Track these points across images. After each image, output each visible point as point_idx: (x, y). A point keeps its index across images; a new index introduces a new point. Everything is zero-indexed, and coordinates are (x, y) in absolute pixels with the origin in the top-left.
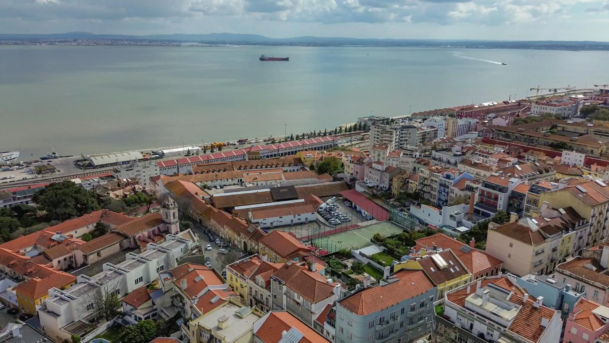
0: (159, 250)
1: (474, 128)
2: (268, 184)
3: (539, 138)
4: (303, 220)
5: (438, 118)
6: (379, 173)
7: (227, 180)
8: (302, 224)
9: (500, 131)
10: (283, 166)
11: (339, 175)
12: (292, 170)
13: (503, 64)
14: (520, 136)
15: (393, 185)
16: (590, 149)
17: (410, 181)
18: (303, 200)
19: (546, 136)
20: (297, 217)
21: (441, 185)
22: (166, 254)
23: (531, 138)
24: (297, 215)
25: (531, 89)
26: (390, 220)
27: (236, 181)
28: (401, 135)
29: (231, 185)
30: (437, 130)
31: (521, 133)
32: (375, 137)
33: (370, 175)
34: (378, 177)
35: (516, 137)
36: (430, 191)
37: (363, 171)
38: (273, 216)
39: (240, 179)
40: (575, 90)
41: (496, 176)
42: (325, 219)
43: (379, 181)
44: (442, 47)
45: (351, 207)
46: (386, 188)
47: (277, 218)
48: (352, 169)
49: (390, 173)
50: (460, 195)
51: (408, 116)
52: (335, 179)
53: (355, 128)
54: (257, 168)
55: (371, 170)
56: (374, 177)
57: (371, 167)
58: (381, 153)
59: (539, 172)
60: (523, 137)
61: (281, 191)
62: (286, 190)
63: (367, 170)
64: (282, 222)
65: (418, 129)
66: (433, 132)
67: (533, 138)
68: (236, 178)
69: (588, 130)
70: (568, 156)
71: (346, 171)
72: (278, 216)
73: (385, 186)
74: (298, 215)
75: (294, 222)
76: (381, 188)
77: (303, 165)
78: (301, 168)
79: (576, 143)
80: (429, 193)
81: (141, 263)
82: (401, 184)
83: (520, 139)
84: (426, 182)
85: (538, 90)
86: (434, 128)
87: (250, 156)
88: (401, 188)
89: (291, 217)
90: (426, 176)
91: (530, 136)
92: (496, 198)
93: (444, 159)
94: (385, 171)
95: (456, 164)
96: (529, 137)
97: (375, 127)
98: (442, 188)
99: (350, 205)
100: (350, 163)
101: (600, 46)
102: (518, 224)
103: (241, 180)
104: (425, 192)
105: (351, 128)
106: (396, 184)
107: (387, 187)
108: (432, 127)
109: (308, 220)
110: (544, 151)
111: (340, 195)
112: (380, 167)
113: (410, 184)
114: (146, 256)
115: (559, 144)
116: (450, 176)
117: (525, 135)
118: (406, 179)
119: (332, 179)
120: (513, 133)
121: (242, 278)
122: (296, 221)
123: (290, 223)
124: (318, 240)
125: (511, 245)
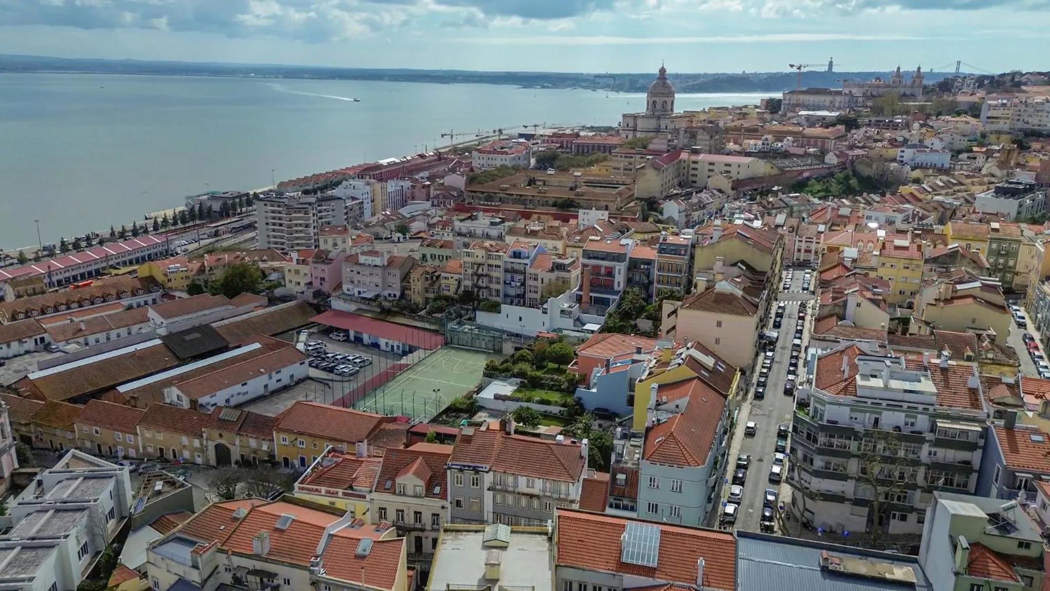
0: (58, 511)
1: (409, 195)
2: (133, 333)
3: (533, 196)
4: (286, 381)
5: (359, 183)
6: (379, 271)
7: (9, 346)
8: (286, 388)
9: (475, 192)
10: (119, 298)
11: (278, 292)
12: (142, 303)
13: (355, 100)
14: (507, 196)
15: (412, 287)
16: (604, 204)
17: (443, 275)
18: (257, 346)
19: (541, 193)
20: (276, 377)
21: (506, 271)
22: (86, 512)
23: (523, 198)
24: (274, 373)
25: (443, 136)
26: (447, 344)
27: (30, 344)
28: (319, 215)
29: (20, 355)
30: (362, 203)
31: (507, 192)
32: (267, 224)
33: (356, 278)
34: (377, 280)
35: (501, 198)
36: (489, 285)
37: (338, 273)
38: (228, 386)
39: (38, 337)
40: (488, 137)
41: (597, 241)
42: (324, 369)
43: (380, 285)
44: (241, 75)
45: (347, 340)
46: (395, 296)
47: (238, 388)
48: (306, 274)
49: (400, 268)
50: (550, 280)
51: (271, 188)
52: (272, 301)
53: (183, 218)
54: (58, 311)
55: (356, 268)
56: (367, 280)
57: (357, 264)
58: (339, 242)
59: (620, 231)
60: (510, 197)
61: (188, 338)
62: (197, 335)
63: (346, 270)
64: (247, 393)
65: (345, 200)
66: (357, 207)
67: (526, 198)
68: (30, 337)
69: (576, 181)
70: (586, 217)
71: (291, 281)
72: (238, 383)
73: (392, 293)
74: (277, 373)
75: (271, 388)
76: (385, 297)
77: (164, 288)
78: (163, 296)
79: (584, 198)
80: (487, 288)
81: (41, 552)
82: (427, 284)
83: (506, 200)
84: (480, 271)
85: (452, 136)
86: (357, 199)
87: (20, 288)
88: (427, 292)
89: (263, 380)
90: (479, 260)
91: (521, 195)
92: (610, 273)
93: (477, 232)
94: (388, 265)
95: (500, 238)
96: (518, 197)
97: (266, 205)
98: (509, 276)
99: (345, 338)
100: (298, 263)
101: (476, 76)
102: (715, 291)
103: (42, 339)
104: (480, 288)
105: (165, 220)
106: (417, 285)
107: (398, 294)
108: (354, 199)
109: (295, 379)
110: (552, 214)
111: (312, 323)
112: (378, 261)
113: (443, 281)
114: (38, 532)
115: (565, 201)
116: (520, 253)
117: (513, 195)
118: (432, 273)
119: (265, 301)
120: (495, 193)
121: (353, 495)
122: (273, 385)
123: (261, 391)
124: (362, 403)
125: (719, 324)
